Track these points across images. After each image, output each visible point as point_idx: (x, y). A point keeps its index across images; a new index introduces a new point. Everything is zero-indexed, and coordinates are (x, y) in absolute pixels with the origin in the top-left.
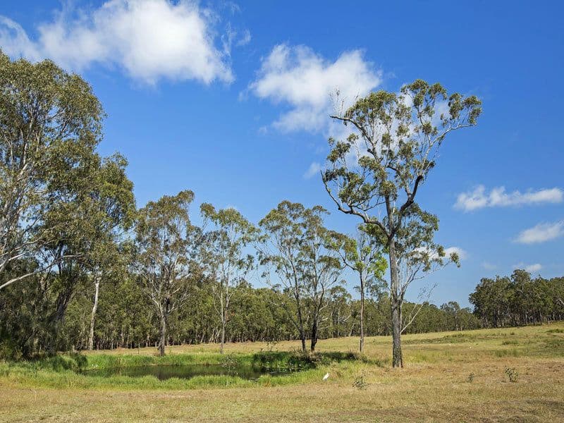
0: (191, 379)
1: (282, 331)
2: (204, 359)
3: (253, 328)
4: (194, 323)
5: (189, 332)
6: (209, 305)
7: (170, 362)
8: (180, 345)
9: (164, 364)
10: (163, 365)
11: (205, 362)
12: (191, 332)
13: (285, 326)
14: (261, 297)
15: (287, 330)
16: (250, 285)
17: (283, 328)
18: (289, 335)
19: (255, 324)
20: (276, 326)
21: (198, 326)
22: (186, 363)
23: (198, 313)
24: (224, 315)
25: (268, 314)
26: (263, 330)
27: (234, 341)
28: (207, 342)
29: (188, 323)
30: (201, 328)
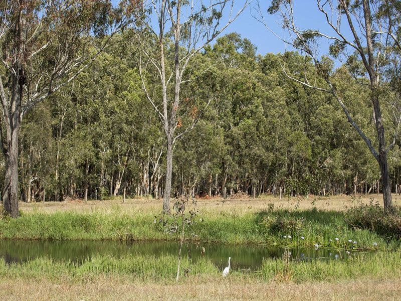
0: (87, 264)
1: (332, 167)
2: (119, 225)
3: (253, 160)
4: (96, 145)
5: (83, 166)
6: (133, 96)
7: (34, 233)
8: (61, 200)
9: (19, 235)
10: (15, 239)
11: (124, 233)
12: (87, 167)
13: (339, 153)
14: (273, 75)
15: (345, 167)
16: (247, 45)
17: (334, 160)
18: (350, 180)
19: (258, 150)
20: (314, 155)
21: (106, 153)
22: (74, 234)
23: (103, 118)
24: (169, 116)
25: (294, 123)
26: (280, 166)
27: (202, 192)
28: (131, 193)
29: (79, 144)
30: (114, 158)
